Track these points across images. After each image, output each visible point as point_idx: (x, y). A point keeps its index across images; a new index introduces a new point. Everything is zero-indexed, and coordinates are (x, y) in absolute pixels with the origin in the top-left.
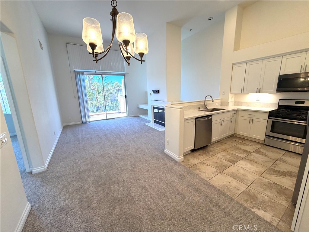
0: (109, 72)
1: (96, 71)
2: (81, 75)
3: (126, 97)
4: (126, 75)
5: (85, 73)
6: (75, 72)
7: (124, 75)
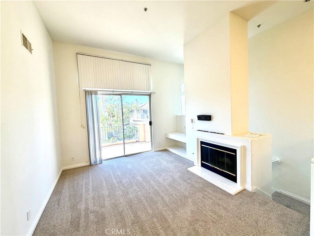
0: (132, 91)
1: (114, 90)
2: (93, 96)
3: (151, 123)
4: (152, 95)
5: (99, 92)
6: (86, 92)
7: (150, 95)
